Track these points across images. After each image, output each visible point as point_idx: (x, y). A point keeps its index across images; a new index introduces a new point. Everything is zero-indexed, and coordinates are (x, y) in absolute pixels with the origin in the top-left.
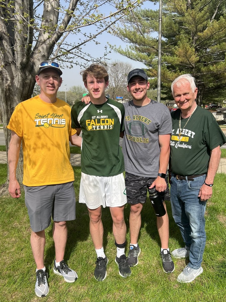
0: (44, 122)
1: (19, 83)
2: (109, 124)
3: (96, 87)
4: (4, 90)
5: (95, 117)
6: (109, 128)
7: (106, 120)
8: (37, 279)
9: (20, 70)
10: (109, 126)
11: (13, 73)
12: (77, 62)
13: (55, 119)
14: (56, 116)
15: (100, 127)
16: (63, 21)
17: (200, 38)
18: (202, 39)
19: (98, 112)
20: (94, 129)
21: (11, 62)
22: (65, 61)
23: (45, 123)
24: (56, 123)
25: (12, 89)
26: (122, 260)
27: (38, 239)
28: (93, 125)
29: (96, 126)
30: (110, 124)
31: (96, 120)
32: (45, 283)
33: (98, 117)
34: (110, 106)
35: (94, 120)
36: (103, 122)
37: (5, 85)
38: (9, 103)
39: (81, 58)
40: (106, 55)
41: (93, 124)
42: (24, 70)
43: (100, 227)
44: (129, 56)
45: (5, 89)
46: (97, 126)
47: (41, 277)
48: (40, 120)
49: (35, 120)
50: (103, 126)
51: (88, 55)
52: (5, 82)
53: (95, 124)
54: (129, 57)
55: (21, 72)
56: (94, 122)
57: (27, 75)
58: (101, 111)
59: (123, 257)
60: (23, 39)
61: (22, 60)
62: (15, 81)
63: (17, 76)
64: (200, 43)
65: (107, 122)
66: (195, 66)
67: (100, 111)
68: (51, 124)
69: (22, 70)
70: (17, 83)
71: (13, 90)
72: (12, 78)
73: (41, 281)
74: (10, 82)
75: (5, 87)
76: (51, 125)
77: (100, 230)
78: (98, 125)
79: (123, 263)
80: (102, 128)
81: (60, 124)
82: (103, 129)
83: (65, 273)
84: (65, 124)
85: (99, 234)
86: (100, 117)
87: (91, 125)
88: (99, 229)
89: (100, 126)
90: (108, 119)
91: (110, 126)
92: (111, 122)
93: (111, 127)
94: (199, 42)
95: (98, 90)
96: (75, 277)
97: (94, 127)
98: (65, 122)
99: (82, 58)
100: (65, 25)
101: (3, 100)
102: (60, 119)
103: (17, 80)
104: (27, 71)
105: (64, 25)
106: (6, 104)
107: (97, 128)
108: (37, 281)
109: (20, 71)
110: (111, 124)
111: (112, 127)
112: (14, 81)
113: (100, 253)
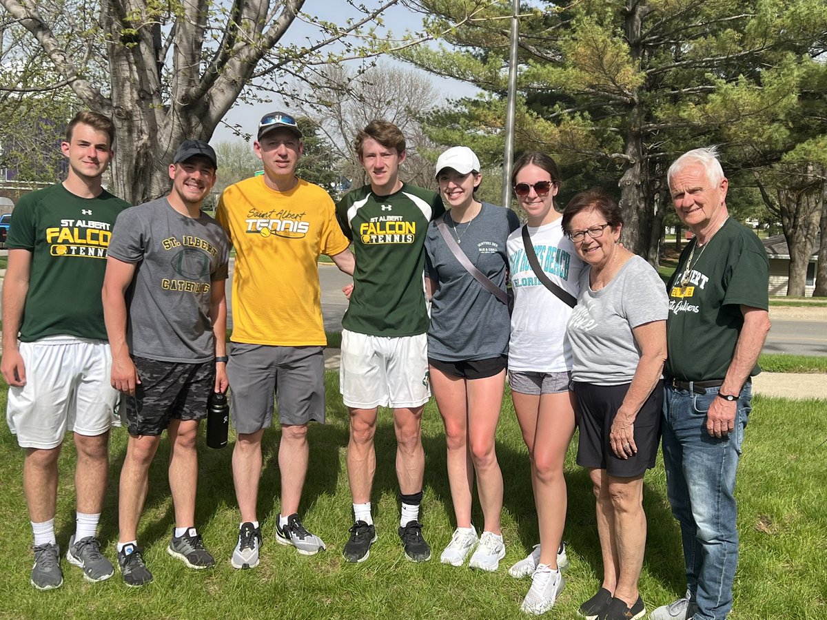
0: (262, 225)
1: (172, 142)
2: (403, 231)
3: (378, 165)
4: (132, 156)
5: (377, 218)
6: (406, 241)
7: (398, 223)
8: (240, 540)
9: (179, 112)
10: (403, 236)
11: (155, 118)
12: (296, 92)
13: (284, 222)
14: (286, 217)
15: (384, 239)
16: (286, 10)
17: (656, 13)
18: (663, 15)
19: (383, 209)
20: (374, 242)
21: (154, 93)
22: (266, 89)
23: (263, 227)
24: (285, 229)
25: (152, 153)
26: (411, 531)
27: (246, 456)
28: (372, 233)
29: (377, 236)
30: (407, 232)
31: (378, 224)
32: (254, 547)
33: (381, 219)
34: (408, 198)
35: (375, 224)
36: (392, 227)
37: (135, 144)
38: (141, 187)
39: (299, 78)
40: (363, 72)
41: (372, 231)
42: (187, 113)
43: (370, 456)
44: (422, 61)
45: (135, 154)
46: (379, 236)
47: (247, 536)
48: (255, 221)
49: (247, 221)
50: (390, 236)
51: (321, 73)
52: (136, 136)
53: (375, 232)
54: (422, 66)
55: (181, 117)
56: (373, 227)
57: (193, 124)
58: (390, 208)
59: (413, 525)
60: (194, 46)
61: (187, 92)
62: (162, 135)
63: (167, 124)
64: (657, 28)
65: (400, 228)
66: (639, 98)
67: (387, 208)
68: (275, 230)
69: (183, 113)
70: (168, 140)
71: (154, 157)
72: (154, 130)
73: (247, 543)
74: (148, 136)
75: (135, 149)
76: (274, 232)
77: (369, 462)
78: (381, 234)
79: (413, 537)
80: (389, 239)
81: (295, 230)
82: (390, 241)
83: (298, 538)
84: (305, 231)
85: (366, 472)
86: (386, 218)
87: (369, 233)
88: (367, 461)
89: (385, 236)
90: (403, 223)
91: (406, 236)
92: (409, 228)
93: (408, 237)
94: (654, 23)
95: (384, 170)
96: (318, 544)
97: (374, 237)
98: (306, 228)
99: (303, 79)
100: (288, 17)
101: (125, 178)
102: (296, 223)
103: (167, 135)
104: (195, 114)
105: (285, 17)
106: (133, 187)
107: (380, 239)
108: (240, 544)
109: (179, 114)
110: (410, 232)
111: (412, 238)
112: (159, 135)
113: (363, 512)
